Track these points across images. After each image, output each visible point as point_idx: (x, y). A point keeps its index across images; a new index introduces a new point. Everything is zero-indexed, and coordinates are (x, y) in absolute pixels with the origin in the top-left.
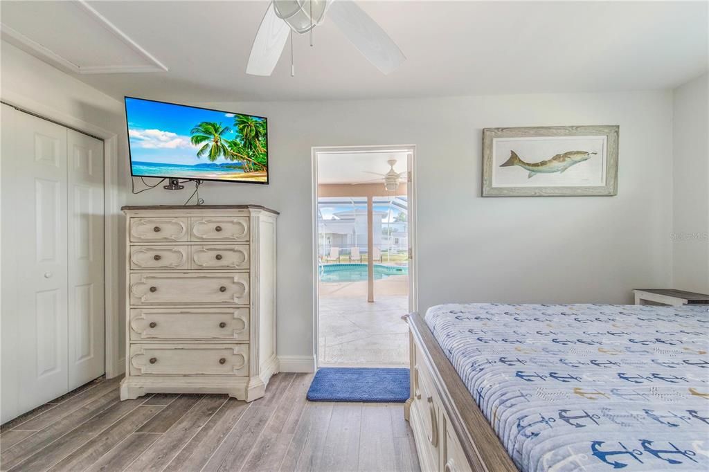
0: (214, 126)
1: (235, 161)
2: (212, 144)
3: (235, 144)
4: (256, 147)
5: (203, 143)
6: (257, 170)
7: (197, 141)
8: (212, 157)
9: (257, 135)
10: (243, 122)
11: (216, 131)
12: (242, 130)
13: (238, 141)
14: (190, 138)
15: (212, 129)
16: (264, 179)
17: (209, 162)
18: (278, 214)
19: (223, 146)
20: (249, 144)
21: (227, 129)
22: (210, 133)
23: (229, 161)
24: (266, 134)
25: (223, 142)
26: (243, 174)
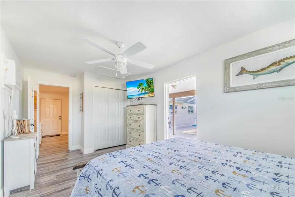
0: (141, 83)
1: (146, 92)
2: (141, 88)
3: (146, 87)
4: (151, 87)
5: (139, 88)
6: (151, 93)
7: (138, 88)
8: (141, 91)
9: (151, 84)
10: (147, 81)
11: (142, 85)
12: (147, 83)
13: (147, 86)
14: (137, 88)
15: (141, 85)
16: (153, 95)
17: (141, 93)
18: (156, 105)
19: (144, 88)
20: (149, 86)
21: (144, 83)
22: (141, 86)
23: (145, 92)
24: (153, 83)
25: (143, 87)
26: (148, 95)
